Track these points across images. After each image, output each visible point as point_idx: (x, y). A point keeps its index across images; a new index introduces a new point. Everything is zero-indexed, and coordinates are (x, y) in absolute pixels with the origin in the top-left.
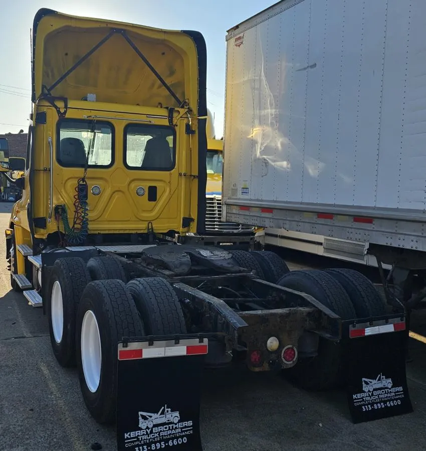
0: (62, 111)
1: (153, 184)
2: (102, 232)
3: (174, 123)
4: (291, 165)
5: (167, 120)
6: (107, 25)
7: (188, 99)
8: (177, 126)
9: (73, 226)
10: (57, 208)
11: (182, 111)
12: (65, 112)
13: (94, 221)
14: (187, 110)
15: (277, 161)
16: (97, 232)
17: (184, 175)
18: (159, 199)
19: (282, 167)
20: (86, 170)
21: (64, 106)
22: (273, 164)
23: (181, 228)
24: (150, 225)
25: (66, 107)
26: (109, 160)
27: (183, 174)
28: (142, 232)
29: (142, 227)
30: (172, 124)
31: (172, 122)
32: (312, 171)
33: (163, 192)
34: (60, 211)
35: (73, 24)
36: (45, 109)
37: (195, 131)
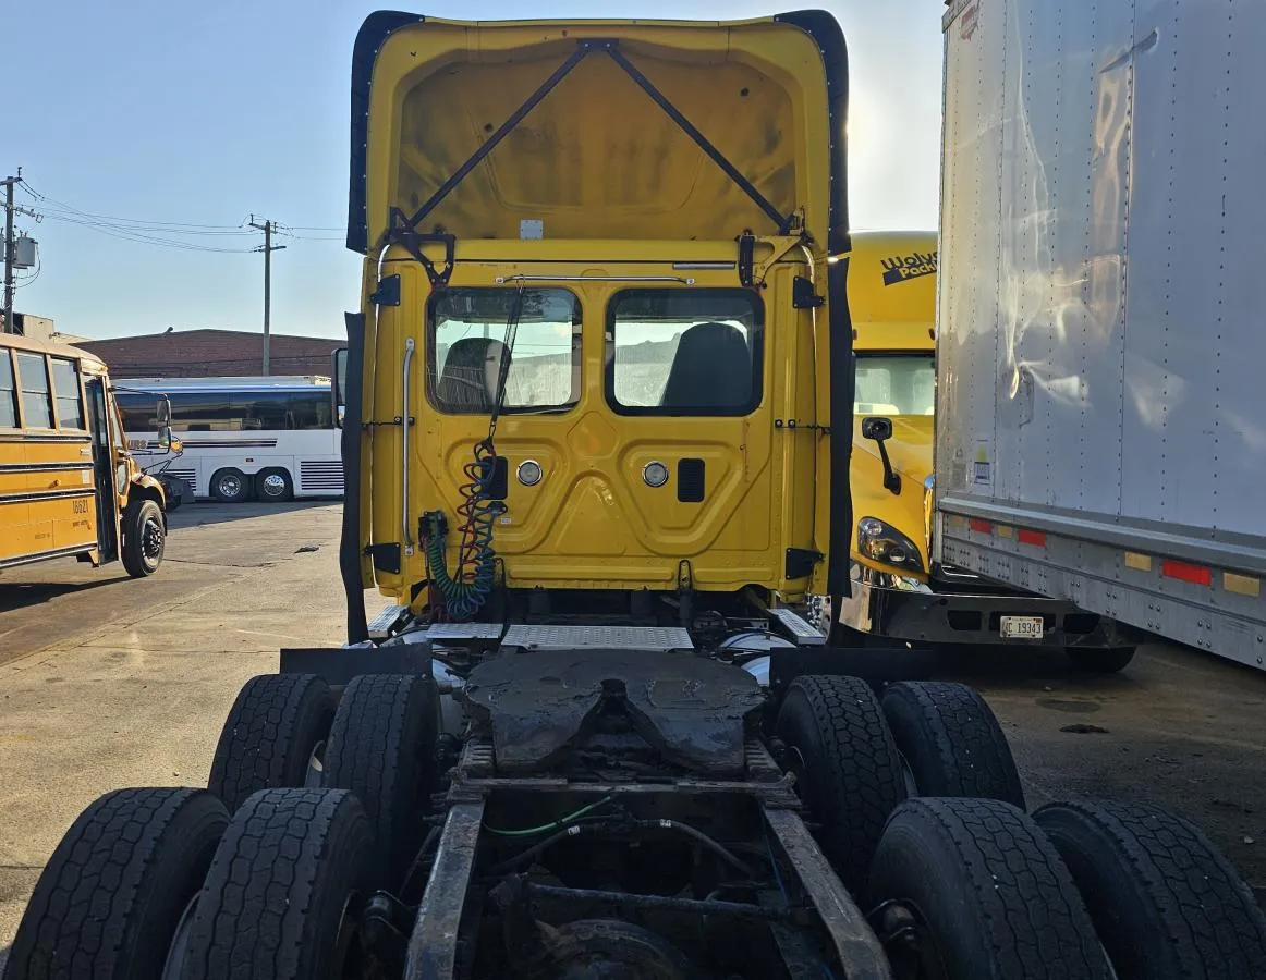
0: (440, 269)
1: (692, 454)
2: (546, 585)
3: (756, 281)
4: (1091, 390)
5: (736, 271)
6: (564, 33)
7: (802, 209)
8: (765, 286)
9: (460, 570)
10: (425, 521)
11: (782, 244)
12: (448, 272)
13: (524, 553)
14: (795, 240)
15: (1056, 377)
16: (531, 585)
17: (790, 426)
18: (711, 496)
19: (1066, 393)
20: (494, 419)
21: (445, 258)
22: (1044, 385)
23: (783, 581)
24: (685, 568)
25: (450, 259)
26: (565, 392)
27: (786, 424)
28: (661, 587)
29: (659, 574)
30: (751, 283)
31: (750, 277)
32: (1147, 407)
33: (725, 476)
34: (433, 528)
35: (471, 43)
36: (396, 268)
37: (822, 298)
